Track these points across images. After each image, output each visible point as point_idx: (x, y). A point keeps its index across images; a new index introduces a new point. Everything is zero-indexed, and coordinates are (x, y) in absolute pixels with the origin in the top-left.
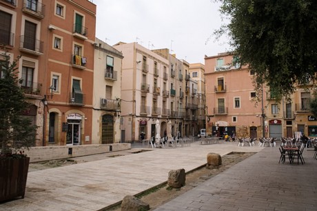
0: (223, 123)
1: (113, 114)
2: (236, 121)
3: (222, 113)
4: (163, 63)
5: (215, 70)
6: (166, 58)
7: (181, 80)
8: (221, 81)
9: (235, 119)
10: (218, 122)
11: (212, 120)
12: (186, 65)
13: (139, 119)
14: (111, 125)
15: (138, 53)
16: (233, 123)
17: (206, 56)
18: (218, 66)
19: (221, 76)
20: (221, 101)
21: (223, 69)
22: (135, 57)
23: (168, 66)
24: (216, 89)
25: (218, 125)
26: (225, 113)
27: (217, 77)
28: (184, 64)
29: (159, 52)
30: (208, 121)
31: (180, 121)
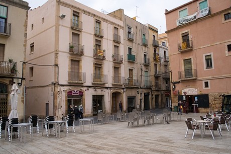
0: (192, 91)
1: (7, 81)
2: (209, 87)
3: (189, 78)
4: (112, 23)
5: (178, 25)
6: (120, 19)
7: (145, 45)
8: (185, 37)
9: (207, 85)
10: (186, 90)
11: (178, 87)
12: (153, 30)
13: (66, 88)
14: (3, 96)
15: (61, 6)
16: (205, 91)
17: (167, 10)
18: (181, 19)
19: (184, 31)
20: (188, 62)
21: (187, 20)
22: (58, 10)
23: (122, 28)
24: (180, 48)
25: (185, 93)
26: (194, 78)
27: (181, 33)
28: (149, 28)
29: (113, 14)
30: (174, 89)
31: (145, 91)
